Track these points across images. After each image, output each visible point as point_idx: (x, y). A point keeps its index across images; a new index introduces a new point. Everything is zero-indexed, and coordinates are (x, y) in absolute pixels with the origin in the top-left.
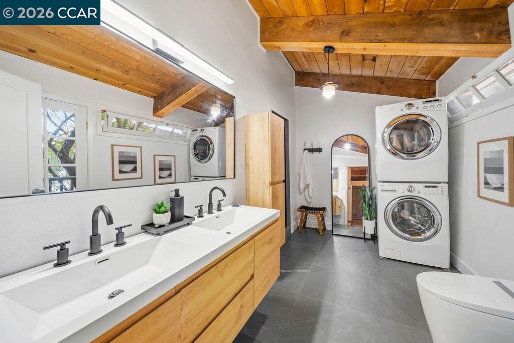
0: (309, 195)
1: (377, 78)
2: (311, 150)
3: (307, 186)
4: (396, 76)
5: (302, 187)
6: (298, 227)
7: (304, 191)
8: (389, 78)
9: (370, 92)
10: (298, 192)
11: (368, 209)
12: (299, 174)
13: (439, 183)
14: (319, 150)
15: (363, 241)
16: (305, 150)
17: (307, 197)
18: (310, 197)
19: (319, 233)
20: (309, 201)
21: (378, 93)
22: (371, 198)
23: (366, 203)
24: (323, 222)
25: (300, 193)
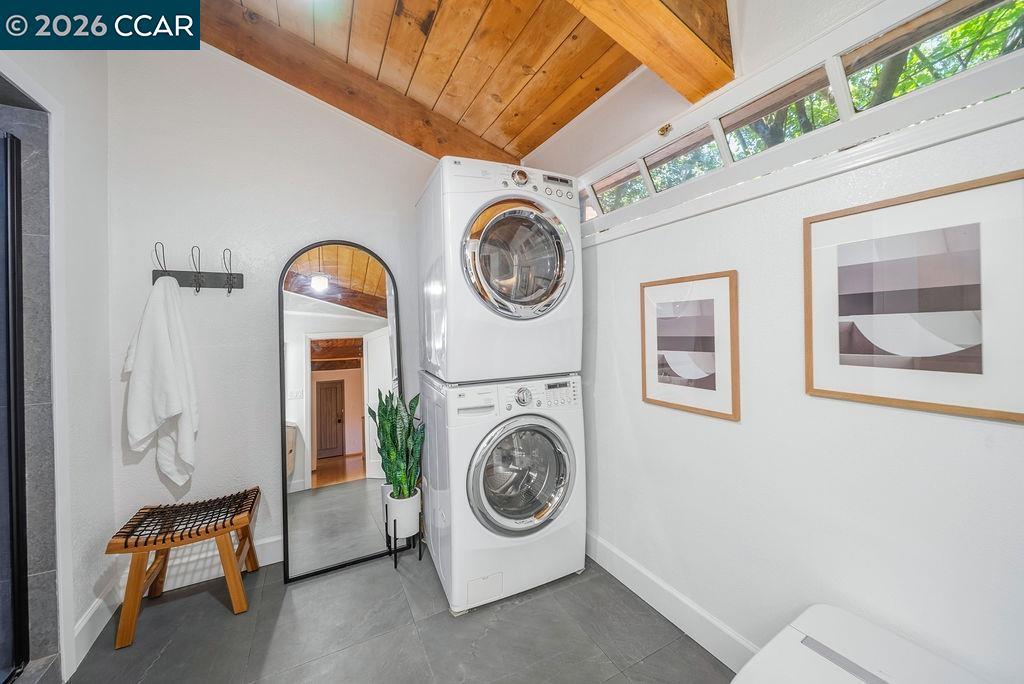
0: (178, 458)
1: (413, 102)
2: (193, 280)
3: (172, 423)
4: (456, 115)
5: (140, 430)
6: (118, 613)
7: (155, 444)
8: (440, 116)
9: (399, 135)
10: (117, 454)
11: (403, 465)
12: (126, 376)
13: (566, 374)
14: (232, 281)
15: (389, 562)
16: (157, 275)
17: (169, 468)
18: (183, 466)
19: (228, 604)
20: (180, 481)
21: (418, 145)
22: (410, 431)
23: (397, 447)
24: (247, 547)
25: (131, 456)
